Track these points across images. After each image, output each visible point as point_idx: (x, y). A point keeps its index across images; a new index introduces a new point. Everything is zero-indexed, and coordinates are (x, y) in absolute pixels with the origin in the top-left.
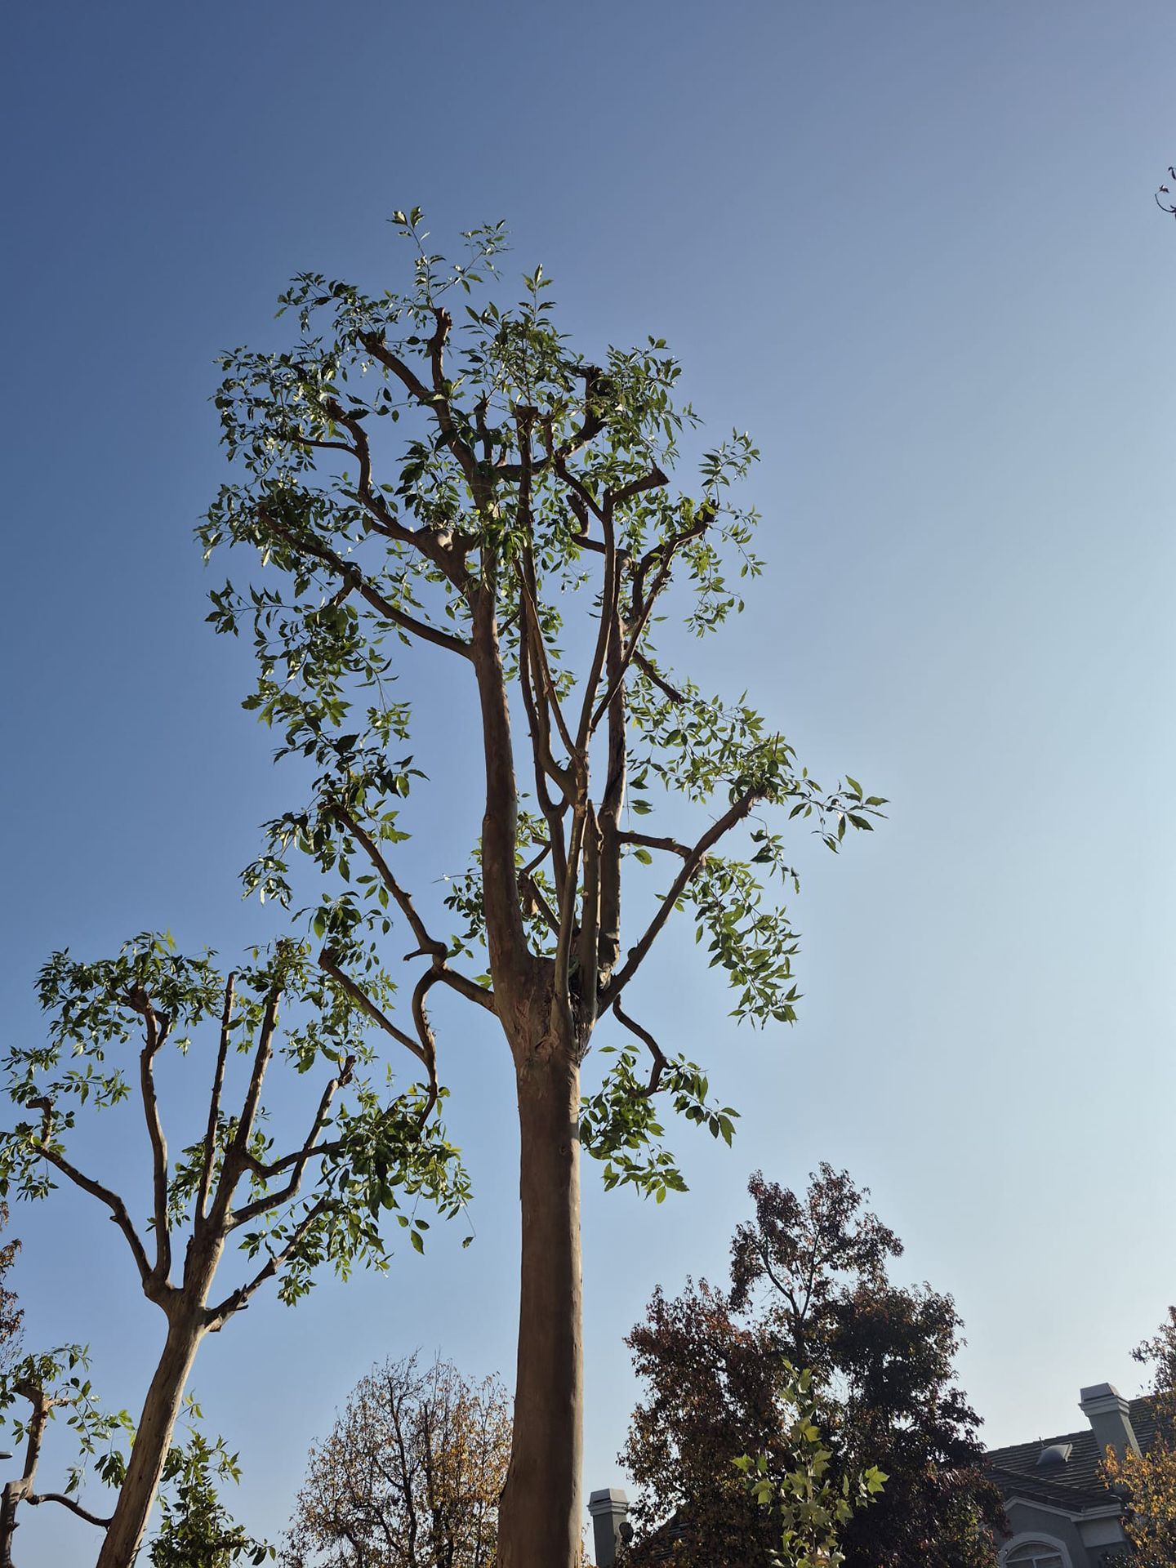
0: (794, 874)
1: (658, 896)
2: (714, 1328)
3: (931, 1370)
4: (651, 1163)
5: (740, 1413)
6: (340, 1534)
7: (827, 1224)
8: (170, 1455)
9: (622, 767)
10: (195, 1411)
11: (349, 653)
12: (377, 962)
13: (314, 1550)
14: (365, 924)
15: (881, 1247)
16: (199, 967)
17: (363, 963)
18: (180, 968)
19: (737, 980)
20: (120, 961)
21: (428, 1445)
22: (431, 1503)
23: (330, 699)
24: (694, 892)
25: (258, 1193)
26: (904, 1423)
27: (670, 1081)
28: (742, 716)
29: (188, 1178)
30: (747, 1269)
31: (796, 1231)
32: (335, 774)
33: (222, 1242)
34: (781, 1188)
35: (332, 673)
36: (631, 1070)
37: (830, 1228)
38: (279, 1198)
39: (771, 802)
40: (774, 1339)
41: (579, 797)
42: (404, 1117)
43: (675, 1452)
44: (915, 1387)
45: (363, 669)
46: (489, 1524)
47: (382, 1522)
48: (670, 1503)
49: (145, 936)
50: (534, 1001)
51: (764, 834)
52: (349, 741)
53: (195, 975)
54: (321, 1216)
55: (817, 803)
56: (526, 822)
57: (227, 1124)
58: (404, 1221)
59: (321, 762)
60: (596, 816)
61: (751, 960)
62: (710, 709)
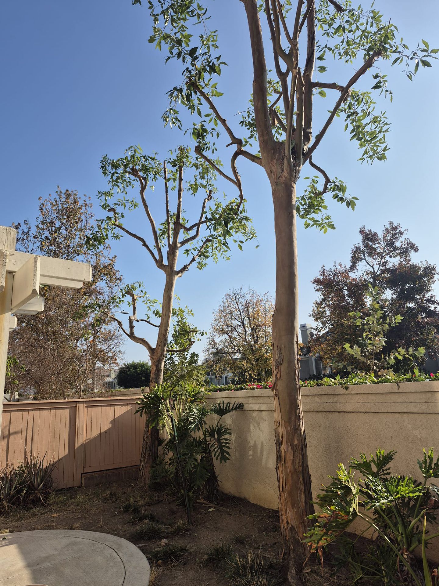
0: (391, 93)
1: (329, 111)
2: (343, 277)
3: (424, 288)
4: (322, 219)
5: (351, 302)
6: (224, 333)
7: (389, 243)
8: (173, 310)
9: (314, 50)
10: (178, 298)
11: (188, 8)
12: (216, 150)
13: (217, 337)
14: (210, 135)
15: (410, 249)
16: (153, 159)
17: (211, 150)
18: (146, 160)
19: (362, 145)
20: (126, 158)
21: (248, 311)
22: (250, 326)
23: (184, 33)
24: (345, 108)
25: (186, 237)
26: (411, 305)
27: (331, 188)
28: (372, 15)
29: (163, 233)
30: (357, 259)
31: (377, 245)
32: (190, 68)
33: (178, 251)
34: (372, 231)
35: (183, 19)
36: (316, 185)
37: (390, 244)
38: (193, 238)
39: (384, 58)
40: (365, 280)
41: (294, 65)
42: (232, 206)
43: (328, 313)
44: (417, 294)
45: (196, 14)
46: (268, 332)
47: (236, 331)
48: (326, 327)
49: (131, 147)
50: (278, 160)
51: (379, 75)
52: (194, 50)
53: (152, 162)
54: (207, 243)
55: (406, 56)
56: (271, 84)
57: (173, 215)
58: (235, 241)
59: (184, 62)
60: (302, 75)
61: (368, 136)
62: (356, 13)
